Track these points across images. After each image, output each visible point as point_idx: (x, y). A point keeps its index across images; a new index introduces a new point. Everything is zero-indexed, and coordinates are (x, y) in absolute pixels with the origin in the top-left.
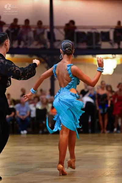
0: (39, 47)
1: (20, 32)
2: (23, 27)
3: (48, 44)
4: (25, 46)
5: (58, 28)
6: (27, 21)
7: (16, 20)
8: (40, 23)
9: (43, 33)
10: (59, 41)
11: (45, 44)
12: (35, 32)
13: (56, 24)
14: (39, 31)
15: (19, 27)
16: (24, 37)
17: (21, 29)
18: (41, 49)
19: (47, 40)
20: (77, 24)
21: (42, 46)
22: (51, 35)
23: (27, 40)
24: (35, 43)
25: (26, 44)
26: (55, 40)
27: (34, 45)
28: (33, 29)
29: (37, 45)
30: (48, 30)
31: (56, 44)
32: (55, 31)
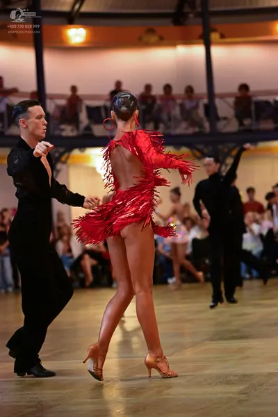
0: (191, 131)
1: (156, 107)
2: (162, 98)
3: (207, 125)
4: (167, 132)
5: (223, 96)
6: (168, 88)
7: (148, 87)
8: (189, 90)
9: (197, 107)
10: (225, 118)
11: (201, 126)
12: (182, 106)
13: (218, 89)
14: (188, 105)
15: (154, 98)
16: (164, 116)
17: (159, 102)
18: (195, 135)
19: (205, 119)
20: (252, 88)
21: (197, 130)
22: (210, 110)
23: (170, 119)
24: (184, 125)
25: (167, 127)
26: (218, 119)
27: (182, 129)
28: (179, 101)
29: (186, 129)
30: (206, 101)
31: (221, 126)
32: (218, 102)
